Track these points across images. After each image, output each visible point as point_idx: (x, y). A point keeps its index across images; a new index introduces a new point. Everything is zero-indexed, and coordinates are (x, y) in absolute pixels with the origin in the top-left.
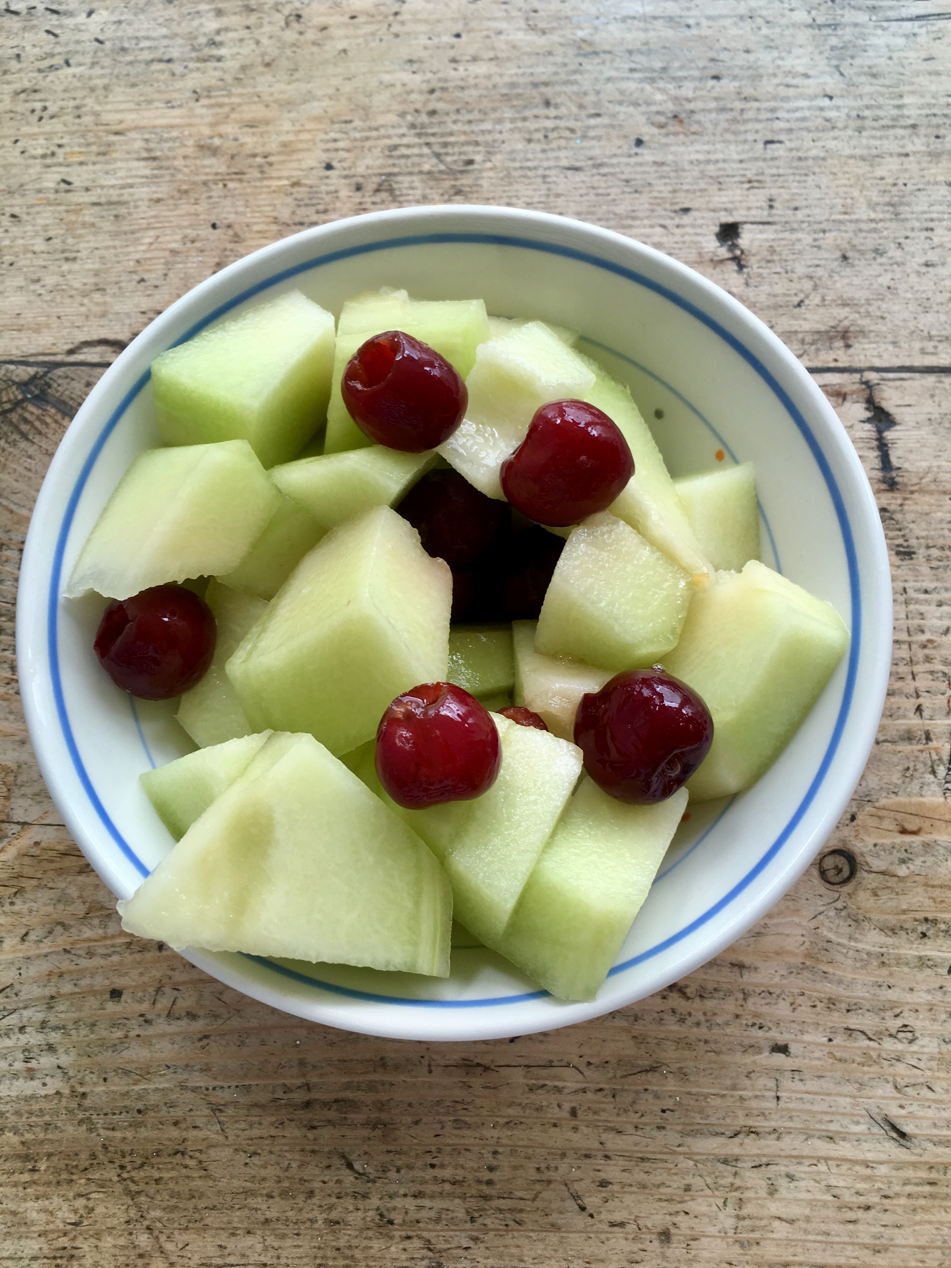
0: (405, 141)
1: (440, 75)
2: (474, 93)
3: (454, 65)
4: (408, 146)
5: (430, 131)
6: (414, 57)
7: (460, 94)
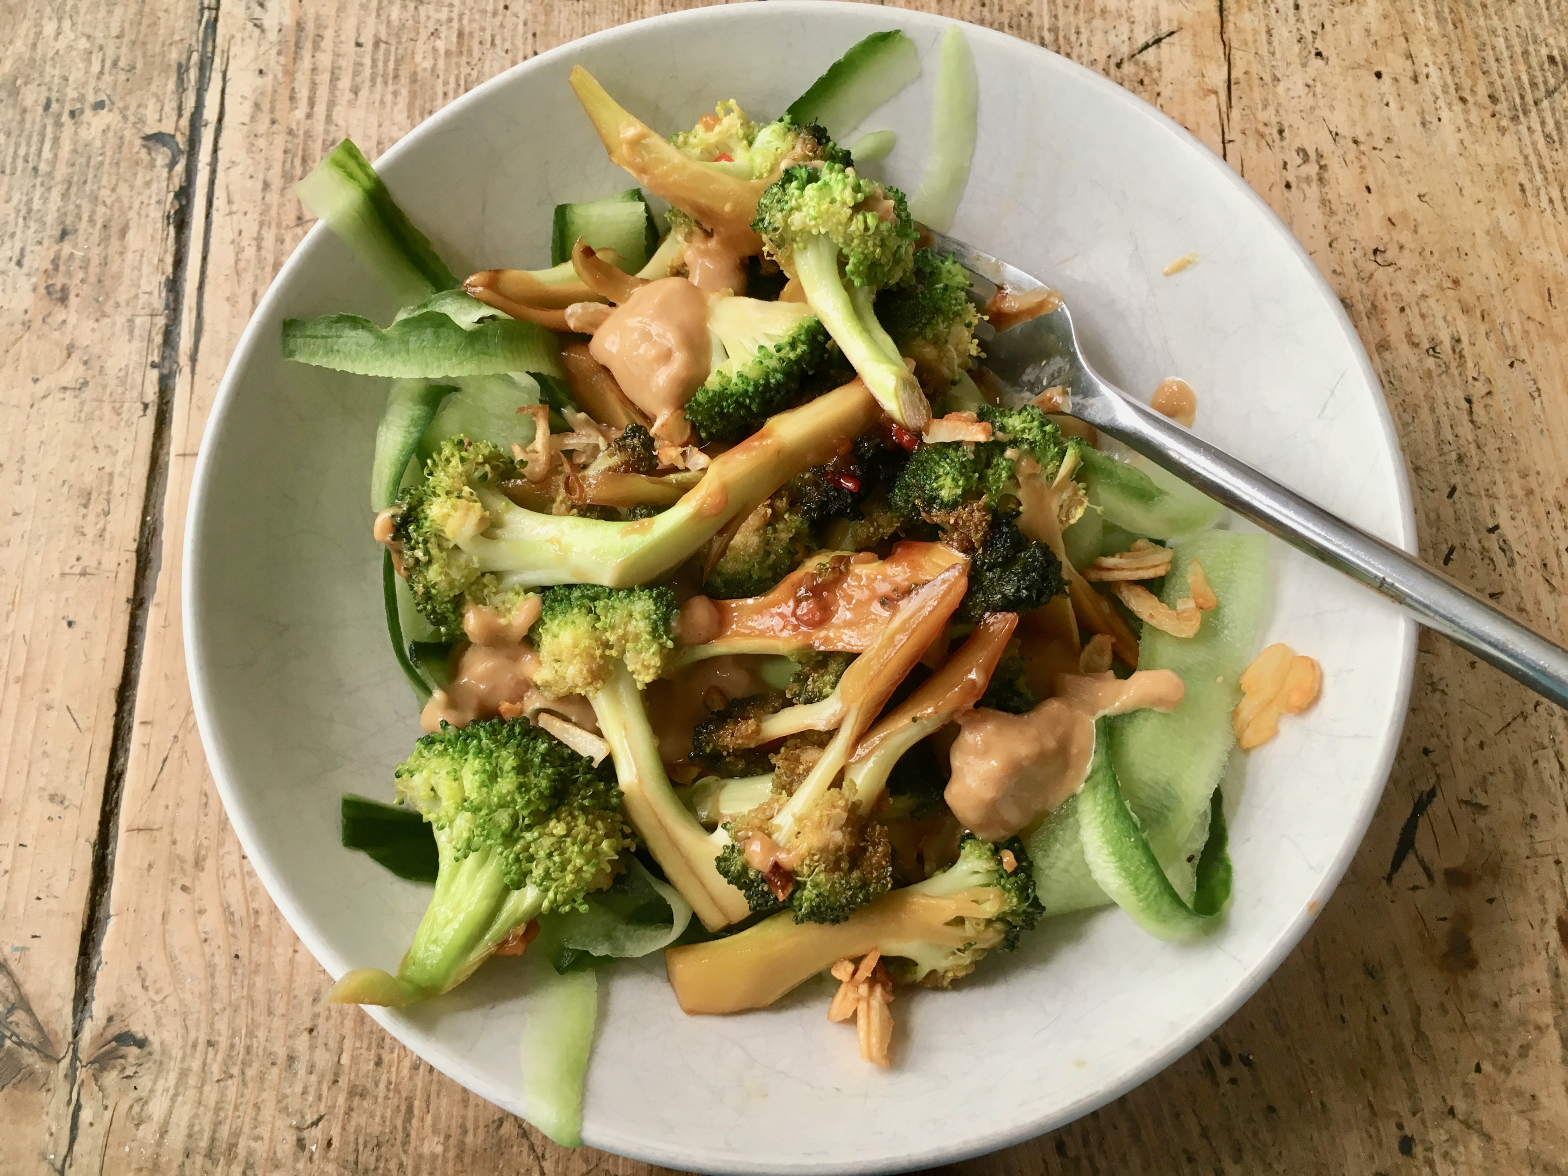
0: (1537, 126)
1: (1439, 92)
2: (1457, 57)
3: (1422, 79)
4: (1543, 123)
5: (1518, 101)
6: (1418, 120)
7: (1462, 71)
